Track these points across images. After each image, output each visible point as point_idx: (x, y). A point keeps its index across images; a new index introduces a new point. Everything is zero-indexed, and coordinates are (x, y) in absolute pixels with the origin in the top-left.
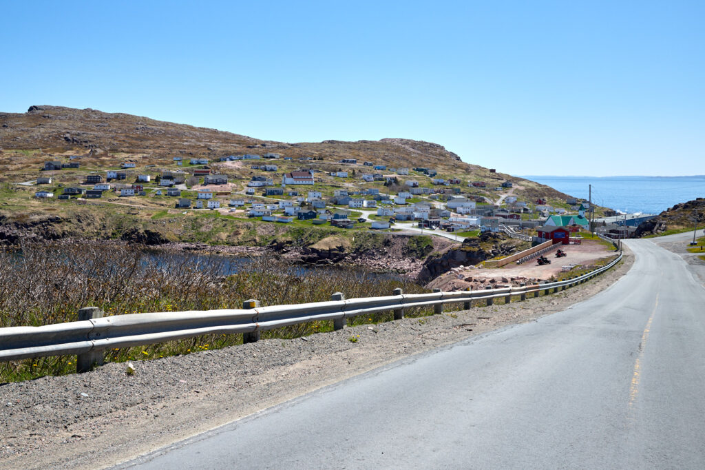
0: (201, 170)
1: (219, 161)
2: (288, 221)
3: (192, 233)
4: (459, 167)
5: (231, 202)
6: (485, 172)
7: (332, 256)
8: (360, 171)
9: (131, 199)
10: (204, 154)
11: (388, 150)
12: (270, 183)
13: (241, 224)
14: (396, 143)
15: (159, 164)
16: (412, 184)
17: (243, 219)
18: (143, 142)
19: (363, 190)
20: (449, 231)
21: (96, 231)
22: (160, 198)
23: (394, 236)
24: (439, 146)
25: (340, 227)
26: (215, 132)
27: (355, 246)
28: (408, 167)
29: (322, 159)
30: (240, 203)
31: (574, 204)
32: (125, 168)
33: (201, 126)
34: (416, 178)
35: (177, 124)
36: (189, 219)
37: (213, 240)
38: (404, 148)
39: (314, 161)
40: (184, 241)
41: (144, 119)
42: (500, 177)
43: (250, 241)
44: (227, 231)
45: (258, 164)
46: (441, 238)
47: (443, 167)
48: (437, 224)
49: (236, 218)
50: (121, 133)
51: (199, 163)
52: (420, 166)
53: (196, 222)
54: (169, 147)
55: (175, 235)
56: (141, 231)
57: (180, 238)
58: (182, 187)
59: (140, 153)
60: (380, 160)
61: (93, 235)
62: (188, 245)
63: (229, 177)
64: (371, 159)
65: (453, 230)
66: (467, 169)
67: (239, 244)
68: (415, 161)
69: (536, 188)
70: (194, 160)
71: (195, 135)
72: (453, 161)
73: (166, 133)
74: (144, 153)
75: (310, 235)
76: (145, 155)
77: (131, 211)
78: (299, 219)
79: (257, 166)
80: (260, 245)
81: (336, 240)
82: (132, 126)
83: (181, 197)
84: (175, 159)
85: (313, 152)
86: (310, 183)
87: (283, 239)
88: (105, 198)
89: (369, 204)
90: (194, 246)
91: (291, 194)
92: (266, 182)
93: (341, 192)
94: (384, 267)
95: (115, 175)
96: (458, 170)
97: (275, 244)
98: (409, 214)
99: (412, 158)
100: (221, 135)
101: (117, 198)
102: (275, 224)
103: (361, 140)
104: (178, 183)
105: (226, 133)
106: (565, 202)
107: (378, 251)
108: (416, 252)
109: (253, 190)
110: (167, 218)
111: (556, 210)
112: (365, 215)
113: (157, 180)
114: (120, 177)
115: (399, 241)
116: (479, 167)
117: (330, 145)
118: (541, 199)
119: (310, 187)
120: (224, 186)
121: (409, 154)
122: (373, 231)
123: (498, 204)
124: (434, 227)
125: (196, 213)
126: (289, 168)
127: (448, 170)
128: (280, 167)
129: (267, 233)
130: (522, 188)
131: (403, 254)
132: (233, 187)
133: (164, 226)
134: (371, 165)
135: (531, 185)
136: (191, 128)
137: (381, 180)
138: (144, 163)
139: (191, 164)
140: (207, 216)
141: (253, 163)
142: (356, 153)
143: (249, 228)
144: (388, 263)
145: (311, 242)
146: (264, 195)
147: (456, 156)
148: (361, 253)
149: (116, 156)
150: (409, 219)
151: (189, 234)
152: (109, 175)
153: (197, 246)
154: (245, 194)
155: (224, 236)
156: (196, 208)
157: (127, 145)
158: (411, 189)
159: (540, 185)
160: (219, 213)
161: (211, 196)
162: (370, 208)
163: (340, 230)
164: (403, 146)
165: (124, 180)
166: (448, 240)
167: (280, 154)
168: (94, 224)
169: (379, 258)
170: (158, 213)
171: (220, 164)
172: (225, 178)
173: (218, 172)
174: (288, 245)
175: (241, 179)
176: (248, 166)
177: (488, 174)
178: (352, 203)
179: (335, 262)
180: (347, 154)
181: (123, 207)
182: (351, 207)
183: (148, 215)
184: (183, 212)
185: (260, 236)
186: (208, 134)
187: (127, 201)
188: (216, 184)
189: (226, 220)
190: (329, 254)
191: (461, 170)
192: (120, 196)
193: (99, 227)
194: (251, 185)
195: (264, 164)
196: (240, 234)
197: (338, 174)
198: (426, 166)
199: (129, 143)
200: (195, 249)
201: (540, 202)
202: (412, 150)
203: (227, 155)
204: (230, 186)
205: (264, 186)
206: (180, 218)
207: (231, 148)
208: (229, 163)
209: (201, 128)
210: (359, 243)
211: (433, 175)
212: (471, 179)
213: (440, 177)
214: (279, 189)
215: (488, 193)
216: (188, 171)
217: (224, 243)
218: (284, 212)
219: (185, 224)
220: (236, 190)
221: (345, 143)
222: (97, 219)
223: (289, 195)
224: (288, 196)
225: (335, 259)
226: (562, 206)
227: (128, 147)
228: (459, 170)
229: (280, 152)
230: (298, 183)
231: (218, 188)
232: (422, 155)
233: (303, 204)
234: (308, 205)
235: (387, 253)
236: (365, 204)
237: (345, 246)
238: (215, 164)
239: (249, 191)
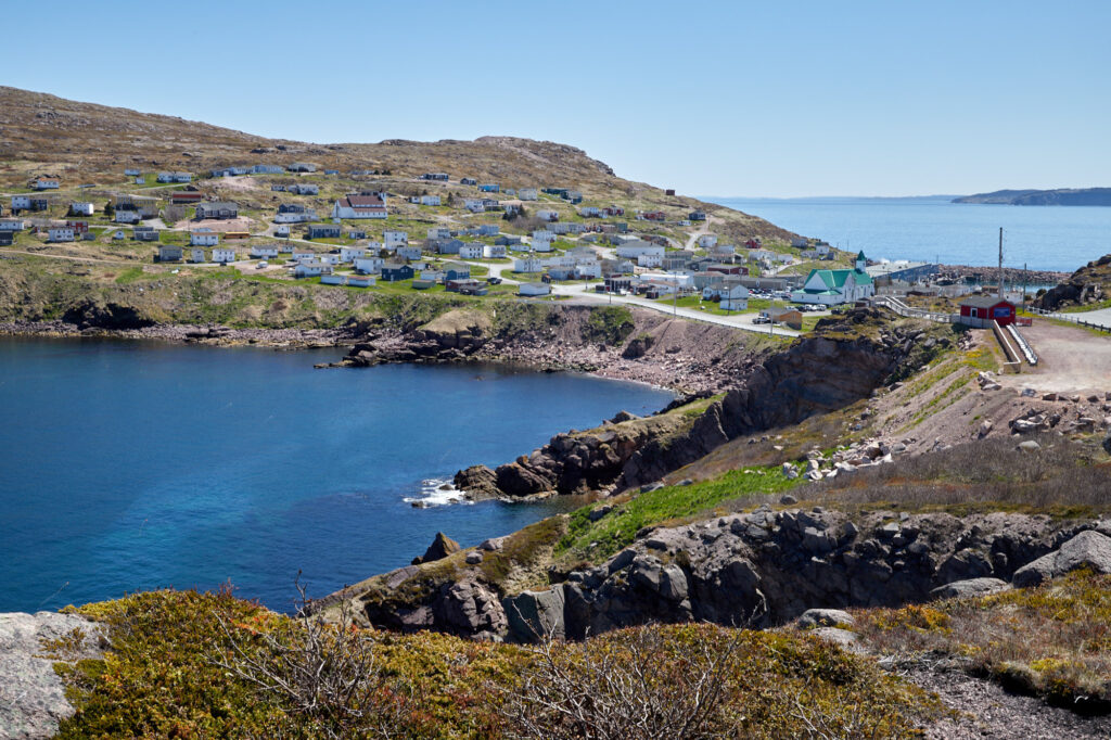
0: (183, 193)
1: (210, 176)
2: (369, 283)
3: (196, 307)
4: (615, 186)
5: (254, 252)
6: (658, 194)
7: (461, 344)
8: (458, 194)
9: (69, 247)
10: (179, 163)
11: (495, 156)
12: (313, 217)
13: (284, 290)
14: (506, 146)
15: (100, 181)
16: (548, 217)
17: (285, 281)
18: (58, 142)
19: (471, 227)
20: (650, 296)
21: (12, 306)
22: (123, 245)
23: (564, 308)
24: (576, 151)
25: (464, 293)
26: (180, 122)
27: (498, 327)
28: (533, 187)
29: (388, 173)
30: (270, 252)
31: (803, 248)
32: (40, 189)
33: (153, 112)
34: (552, 207)
35: (108, 108)
36: (184, 282)
37: (237, 319)
38: (521, 154)
39: (376, 177)
40: (182, 322)
41: (47, 98)
42: (683, 203)
43: (305, 320)
44: (261, 303)
45: (282, 182)
46: (645, 310)
47: (588, 186)
48: (628, 286)
49: (272, 280)
50: (10, 123)
51: (175, 181)
52: (551, 185)
53: (200, 288)
54: (109, 149)
55: (164, 311)
56: (101, 305)
57: (174, 316)
58: (156, 224)
59: (58, 161)
60: (486, 174)
61: (6, 313)
62: (192, 329)
63: (239, 206)
64: (470, 173)
65: (657, 295)
66: (629, 190)
67: (287, 325)
68: (542, 177)
69: (743, 221)
70: (165, 175)
71: (146, 128)
72: (602, 176)
73: (93, 125)
74: (66, 161)
75: (414, 309)
76: (69, 165)
77: (74, 270)
78: (383, 279)
79: (282, 185)
80: (325, 326)
81: (466, 317)
82: (27, 112)
83: (160, 243)
84: (128, 172)
85: (371, 160)
86: (382, 215)
87: (368, 315)
88: (21, 247)
89: (494, 252)
90: (204, 330)
91: (353, 235)
92: (306, 215)
93: (439, 231)
94: (556, 361)
95: (27, 203)
96: (613, 191)
97: (354, 324)
98: (568, 269)
99: (537, 170)
100: (192, 128)
101: (44, 245)
102: (347, 288)
103: (445, 138)
104: (147, 217)
105: (200, 125)
106: (789, 245)
107: (540, 334)
108: (605, 333)
109: (284, 229)
110: (146, 281)
111: (781, 257)
112: (495, 271)
113: (109, 211)
114: (35, 207)
115: (574, 315)
116: (646, 186)
117: (397, 148)
118: (754, 239)
119: (383, 222)
120: (233, 221)
121: (530, 164)
122: (526, 300)
123: (690, 247)
124: (623, 291)
125: (198, 271)
126: (337, 190)
127: (598, 191)
128: (321, 188)
129: (333, 306)
130: (721, 222)
131: (583, 337)
132: (249, 224)
133: (142, 295)
134: (474, 183)
135: (732, 215)
136: (134, 114)
137: (496, 209)
138: (73, 181)
139: (160, 182)
140: (219, 276)
141: (273, 181)
142: (445, 162)
143: (299, 297)
144: (561, 354)
145: (419, 319)
146: (307, 237)
147: (606, 167)
148: (511, 338)
149: (14, 167)
150: (571, 277)
151: (190, 309)
152: (13, 204)
153: (211, 331)
154: (272, 236)
155: (256, 311)
156: (193, 262)
157: (31, 146)
158: (548, 225)
159: (748, 217)
160: (238, 271)
161: (216, 241)
162: (496, 258)
163: (466, 298)
164: (519, 150)
165: (45, 212)
166: (657, 313)
167: (316, 164)
168: (7, 294)
169: (543, 346)
170: (126, 272)
171: (216, 182)
172: (232, 208)
173: (216, 198)
174: (376, 325)
175: (259, 209)
176: (265, 185)
177: (663, 197)
178: (464, 251)
179: (467, 353)
180: (429, 164)
181: (58, 262)
182: (463, 258)
183: (107, 276)
184: (171, 270)
185: (323, 311)
186: (171, 127)
187: (62, 252)
188: (218, 219)
189: (256, 284)
190: (457, 340)
191: (618, 191)
192: (47, 242)
193: (17, 299)
194: (281, 219)
195: (293, 182)
196: (285, 307)
197: (423, 199)
198: (562, 185)
199: (33, 143)
200: (208, 336)
201: (753, 245)
202: (534, 157)
203: (221, 165)
204: (243, 222)
205: (303, 221)
206: (170, 281)
207: (222, 152)
208: (229, 181)
209: (153, 115)
210: (504, 320)
211: (578, 201)
212: (638, 207)
213: (589, 203)
214: (334, 227)
215: (669, 230)
216: (158, 195)
217: (258, 324)
218: (354, 268)
219: (179, 291)
220: (255, 230)
221: (421, 144)
222: (12, 284)
223: (350, 237)
224: (350, 240)
225: (467, 348)
226: (786, 252)
227: (31, 150)
228: (615, 191)
229: (315, 161)
230: (361, 215)
231: (223, 226)
232: (551, 166)
233: (383, 254)
234: (393, 255)
235: (555, 336)
236: (487, 251)
237: (482, 326)
238: (207, 183)
239: (280, 231)
